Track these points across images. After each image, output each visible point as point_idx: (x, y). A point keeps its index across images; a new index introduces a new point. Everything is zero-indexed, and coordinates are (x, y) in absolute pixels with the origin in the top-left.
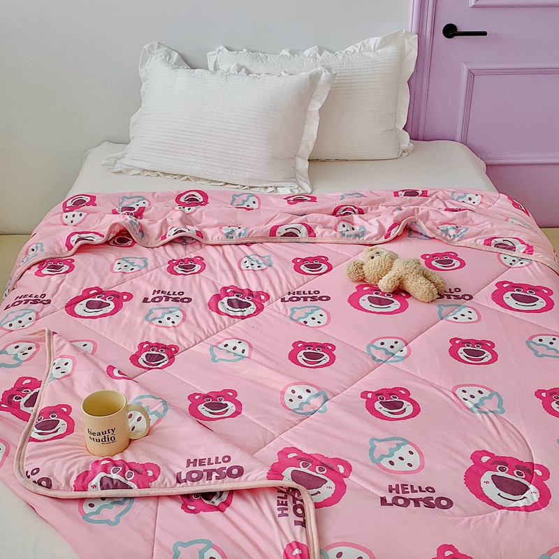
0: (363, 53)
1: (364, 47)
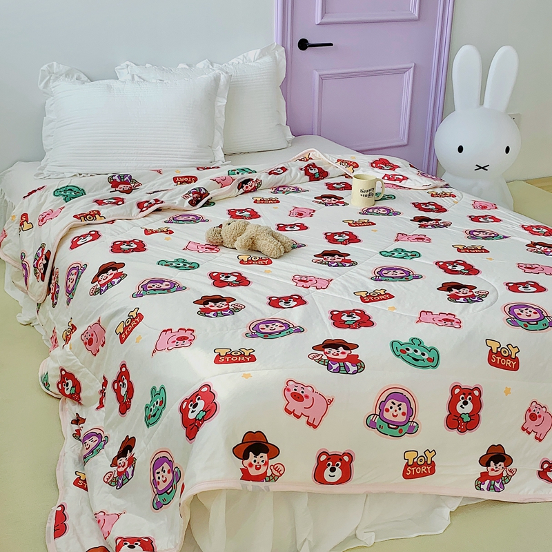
1: (246, 58)
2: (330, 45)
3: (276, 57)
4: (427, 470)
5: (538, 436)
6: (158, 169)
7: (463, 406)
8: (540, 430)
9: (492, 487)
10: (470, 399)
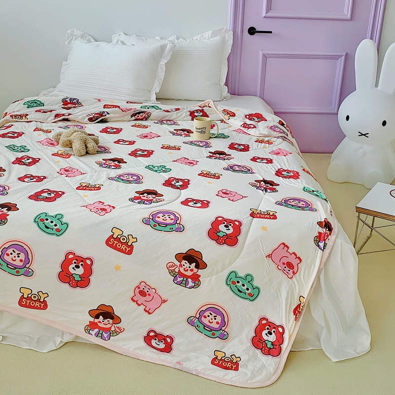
0: (202, 40)
1: (203, 37)
2: (271, 32)
3: (224, 38)
4: (40, 305)
5: (147, 309)
6: (99, 98)
7: (75, 268)
8: (150, 306)
9: (100, 335)
10: (82, 265)
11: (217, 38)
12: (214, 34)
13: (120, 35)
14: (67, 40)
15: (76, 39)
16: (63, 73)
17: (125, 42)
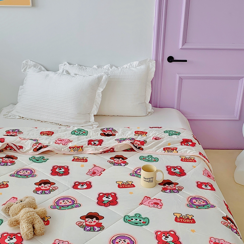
0: (131, 68)
1: (131, 65)
2: (186, 61)
3: (149, 66)
11: (143, 67)
12: (140, 64)
13: (65, 64)
14: (23, 68)
15: (30, 68)
16: (20, 95)
17: (70, 71)
